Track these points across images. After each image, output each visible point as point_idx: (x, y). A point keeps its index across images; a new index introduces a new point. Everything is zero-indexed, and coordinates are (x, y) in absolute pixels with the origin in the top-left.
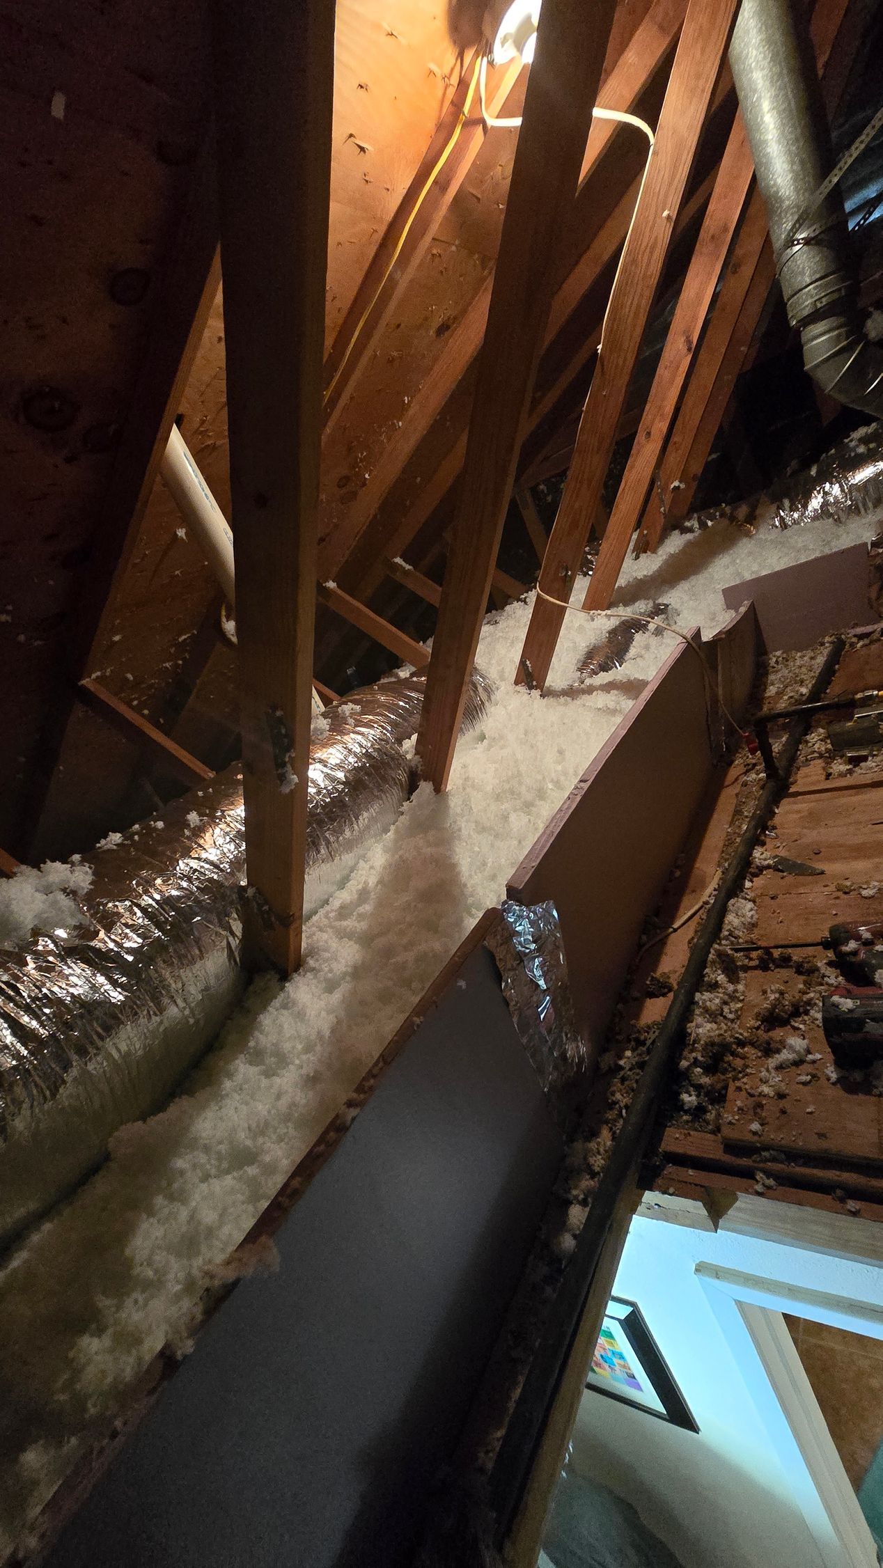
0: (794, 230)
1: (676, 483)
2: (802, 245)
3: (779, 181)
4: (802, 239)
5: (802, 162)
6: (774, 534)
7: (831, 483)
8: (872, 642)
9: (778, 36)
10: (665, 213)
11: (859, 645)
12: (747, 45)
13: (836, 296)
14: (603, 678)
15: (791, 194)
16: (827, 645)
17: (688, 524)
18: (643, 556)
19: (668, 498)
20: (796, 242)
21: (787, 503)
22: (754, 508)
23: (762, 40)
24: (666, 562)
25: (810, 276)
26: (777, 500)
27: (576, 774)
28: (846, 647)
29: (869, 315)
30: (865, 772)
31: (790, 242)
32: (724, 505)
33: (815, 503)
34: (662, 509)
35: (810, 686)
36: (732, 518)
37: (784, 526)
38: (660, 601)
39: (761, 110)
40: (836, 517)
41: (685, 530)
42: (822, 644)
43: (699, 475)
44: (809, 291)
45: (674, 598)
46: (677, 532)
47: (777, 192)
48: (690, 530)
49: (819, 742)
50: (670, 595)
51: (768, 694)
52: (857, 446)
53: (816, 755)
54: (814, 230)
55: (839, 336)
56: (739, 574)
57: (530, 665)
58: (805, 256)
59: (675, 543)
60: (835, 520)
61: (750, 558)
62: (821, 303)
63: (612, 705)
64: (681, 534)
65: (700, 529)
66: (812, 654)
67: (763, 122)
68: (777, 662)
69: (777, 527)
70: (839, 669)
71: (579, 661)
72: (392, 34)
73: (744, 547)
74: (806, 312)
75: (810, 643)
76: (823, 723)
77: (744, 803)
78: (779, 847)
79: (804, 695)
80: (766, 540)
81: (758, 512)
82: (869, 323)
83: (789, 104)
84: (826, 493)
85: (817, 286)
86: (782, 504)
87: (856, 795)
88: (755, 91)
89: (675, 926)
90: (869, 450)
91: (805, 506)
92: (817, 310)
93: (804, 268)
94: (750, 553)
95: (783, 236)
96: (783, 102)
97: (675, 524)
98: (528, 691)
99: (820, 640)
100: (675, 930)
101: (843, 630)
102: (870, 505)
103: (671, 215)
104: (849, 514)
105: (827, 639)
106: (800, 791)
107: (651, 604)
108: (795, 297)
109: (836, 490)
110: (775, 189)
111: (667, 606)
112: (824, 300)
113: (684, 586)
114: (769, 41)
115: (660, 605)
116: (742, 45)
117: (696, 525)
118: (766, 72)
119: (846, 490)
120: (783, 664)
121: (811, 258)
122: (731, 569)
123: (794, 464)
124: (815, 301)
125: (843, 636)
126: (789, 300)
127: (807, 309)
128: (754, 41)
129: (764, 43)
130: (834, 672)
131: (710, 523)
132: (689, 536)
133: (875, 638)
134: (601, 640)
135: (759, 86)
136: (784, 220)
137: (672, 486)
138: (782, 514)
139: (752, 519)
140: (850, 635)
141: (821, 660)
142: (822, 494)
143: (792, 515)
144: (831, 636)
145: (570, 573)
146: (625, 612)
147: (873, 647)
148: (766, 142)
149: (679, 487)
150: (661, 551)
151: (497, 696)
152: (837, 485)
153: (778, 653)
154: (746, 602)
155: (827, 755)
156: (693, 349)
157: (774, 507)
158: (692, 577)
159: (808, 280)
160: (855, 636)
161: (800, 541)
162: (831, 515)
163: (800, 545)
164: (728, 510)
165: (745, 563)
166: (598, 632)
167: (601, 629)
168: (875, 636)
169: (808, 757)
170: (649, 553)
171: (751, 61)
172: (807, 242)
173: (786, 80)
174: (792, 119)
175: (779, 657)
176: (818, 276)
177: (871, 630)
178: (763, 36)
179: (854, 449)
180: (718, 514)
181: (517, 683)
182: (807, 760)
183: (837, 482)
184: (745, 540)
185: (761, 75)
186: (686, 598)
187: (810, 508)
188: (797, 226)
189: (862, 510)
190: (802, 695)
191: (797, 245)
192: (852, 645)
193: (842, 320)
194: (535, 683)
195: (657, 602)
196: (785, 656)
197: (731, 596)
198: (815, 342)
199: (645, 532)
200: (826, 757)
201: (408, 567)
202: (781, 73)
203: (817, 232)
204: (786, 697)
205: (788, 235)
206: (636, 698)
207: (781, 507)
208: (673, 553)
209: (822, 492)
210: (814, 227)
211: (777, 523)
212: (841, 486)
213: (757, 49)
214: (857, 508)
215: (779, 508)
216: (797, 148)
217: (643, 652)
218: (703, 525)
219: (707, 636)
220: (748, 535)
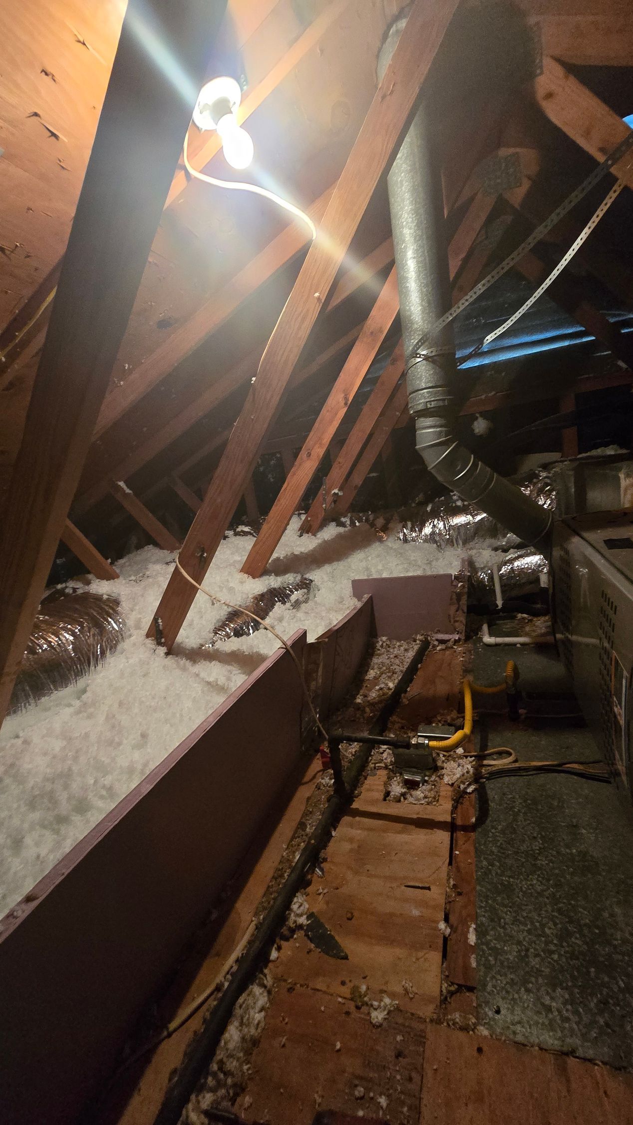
0: (417, 346)
1: (336, 491)
2: (421, 359)
3: (412, 308)
4: (423, 355)
5: (429, 302)
6: (397, 545)
7: (438, 520)
8: (447, 648)
9: (422, 211)
10: (317, 295)
11: (438, 648)
12: (402, 208)
13: (441, 403)
14: (233, 644)
15: (419, 321)
16: (418, 642)
17: (343, 519)
18: (305, 536)
19: (329, 499)
20: (418, 356)
21: (409, 524)
22: (388, 521)
23: (412, 210)
24: (320, 545)
25: (426, 383)
26: (403, 520)
27: (142, 772)
28: (430, 647)
29: (477, 418)
30: (414, 802)
31: (415, 355)
32: (370, 513)
33: (427, 530)
34: (324, 506)
35: (396, 681)
36: (372, 525)
37: (406, 540)
38: (307, 576)
39: (405, 255)
40: (439, 544)
41: (342, 524)
42: (415, 641)
43: (359, 485)
44: (424, 393)
45: (317, 576)
46: (334, 524)
47: (410, 316)
48: (343, 525)
49: (388, 750)
50: (316, 573)
51: (367, 678)
52: (457, 500)
53: (383, 765)
54: (432, 352)
55: (441, 432)
56: (367, 569)
57: (161, 624)
58: (424, 367)
59: (330, 532)
60: (438, 546)
61: (378, 559)
62: (431, 405)
63: (222, 681)
64: (337, 526)
65: (350, 526)
66: (407, 647)
67: (407, 264)
68: (382, 646)
69: (401, 540)
70: (421, 668)
71: (218, 621)
72: (84, 44)
73: (376, 549)
74: (420, 407)
75: (409, 638)
76: (397, 726)
77: (311, 813)
78: (320, 894)
79: (391, 689)
80: (391, 548)
81: (390, 525)
82: (476, 423)
83: (425, 259)
84: (434, 526)
85: (429, 392)
86: (407, 525)
87: (399, 832)
88: (404, 241)
89: (172, 1026)
90: (464, 505)
91: (420, 531)
92: (427, 409)
93: (421, 376)
94: (378, 556)
95: (411, 348)
96: (421, 256)
97: (333, 517)
98: (153, 647)
99: (413, 636)
100: (170, 1035)
101: (429, 633)
102: (461, 542)
103: (321, 297)
104: (447, 544)
105: (419, 637)
106: (361, 809)
107: (299, 577)
108: (414, 394)
109: (441, 525)
110: (409, 313)
111: (312, 581)
112: (433, 403)
113: (327, 568)
114: (416, 211)
115: (306, 579)
116: (399, 208)
117: (348, 522)
118: (412, 231)
119: (447, 528)
120: (386, 649)
121: (427, 370)
122: (364, 564)
123: (420, 497)
124: (427, 402)
125: (429, 638)
126: (410, 394)
127: (421, 405)
128: (406, 208)
129: (413, 212)
130: (417, 670)
131: (357, 524)
132: (341, 530)
133: (449, 645)
134: (245, 604)
135: (407, 239)
136: (413, 337)
137: (333, 492)
138: (405, 531)
139: (385, 529)
140: (434, 639)
141: (411, 654)
142: (431, 526)
143: (412, 534)
144: (422, 635)
145: (205, 555)
146: (274, 582)
147: (448, 652)
148: (406, 278)
149: (338, 494)
150: (319, 535)
151: (125, 645)
152: (442, 523)
153: (384, 639)
154: (366, 596)
155: (391, 767)
156: (348, 405)
157: (401, 525)
158: (335, 563)
159: (424, 386)
160: (437, 640)
161: (415, 556)
162: (436, 542)
163: (412, 558)
164: (371, 517)
165: (374, 561)
166: (244, 596)
167: (247, 594)
168: (450, 644)
169: (377, 765)
170: (310, 534)
171: (403, 220)
172: (426, 358)
173: (424, 242)
174: (426, 270)
175: (384, 642)
176: (431, 385)
177: (448, 638)
178: (413, 207)
179: (455, 502)
180: (364, 518)
181: (148, 636)
182: (375, 768)
183: (442, 520)
184: (377, 544)
185: (408, 232)
186: (326, 579)
187: (423, 533)
188: (420, 344)
189: (455, 545)
190: (389, 689)
191: (419, 357)
192: (434, 646)
193: (442, 421)
194: (163, 640)
195: (305, 576)
196: (388, 643)
197: (358, 587)
198: (424, 431)
199: (309, 519)
200: (390, 769)
201: (128, 491)
202: (422, 236)
203: (433, 354)
204: (377, 688)
205: (413, 348)
206: (249, 674)
207: (405, 526)
208: (326, 539)
209: (432, 524)
210: (431, 350)
211: (402, 538)
212: (444, 524)
213: (408, 214)
214: (452, 542)
215: (404, 527)
216: (427, 291)
217: (276, 623)
218: (353, 524)
219: (311, 639)
220: (380, 540)
